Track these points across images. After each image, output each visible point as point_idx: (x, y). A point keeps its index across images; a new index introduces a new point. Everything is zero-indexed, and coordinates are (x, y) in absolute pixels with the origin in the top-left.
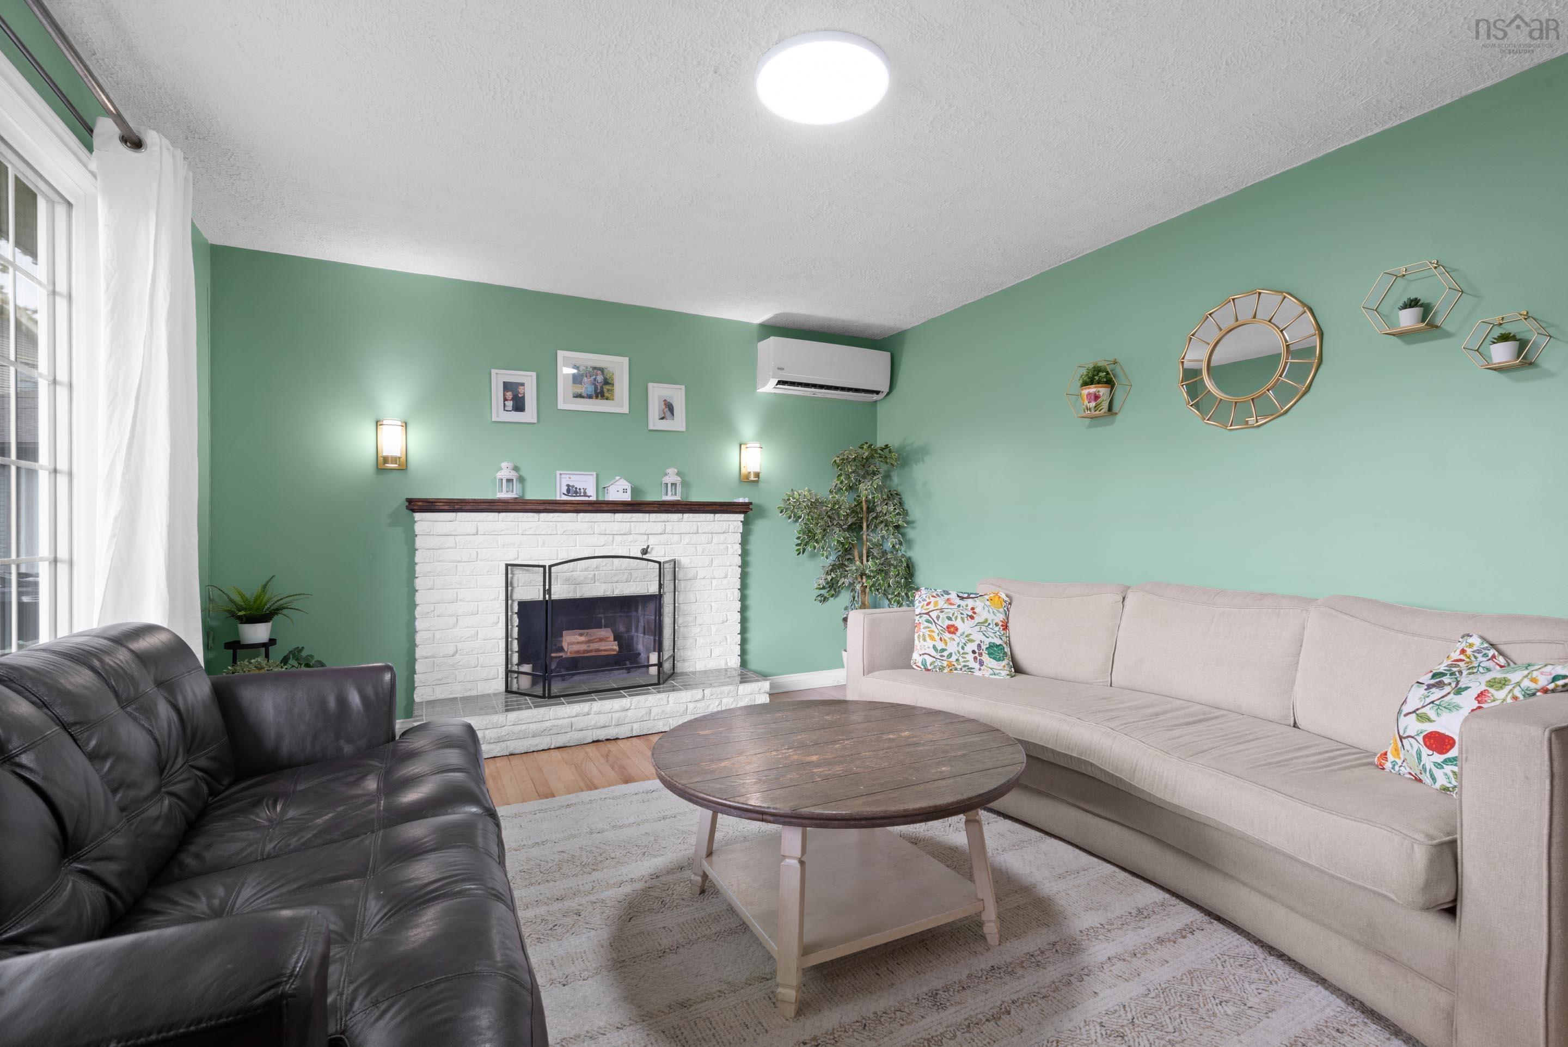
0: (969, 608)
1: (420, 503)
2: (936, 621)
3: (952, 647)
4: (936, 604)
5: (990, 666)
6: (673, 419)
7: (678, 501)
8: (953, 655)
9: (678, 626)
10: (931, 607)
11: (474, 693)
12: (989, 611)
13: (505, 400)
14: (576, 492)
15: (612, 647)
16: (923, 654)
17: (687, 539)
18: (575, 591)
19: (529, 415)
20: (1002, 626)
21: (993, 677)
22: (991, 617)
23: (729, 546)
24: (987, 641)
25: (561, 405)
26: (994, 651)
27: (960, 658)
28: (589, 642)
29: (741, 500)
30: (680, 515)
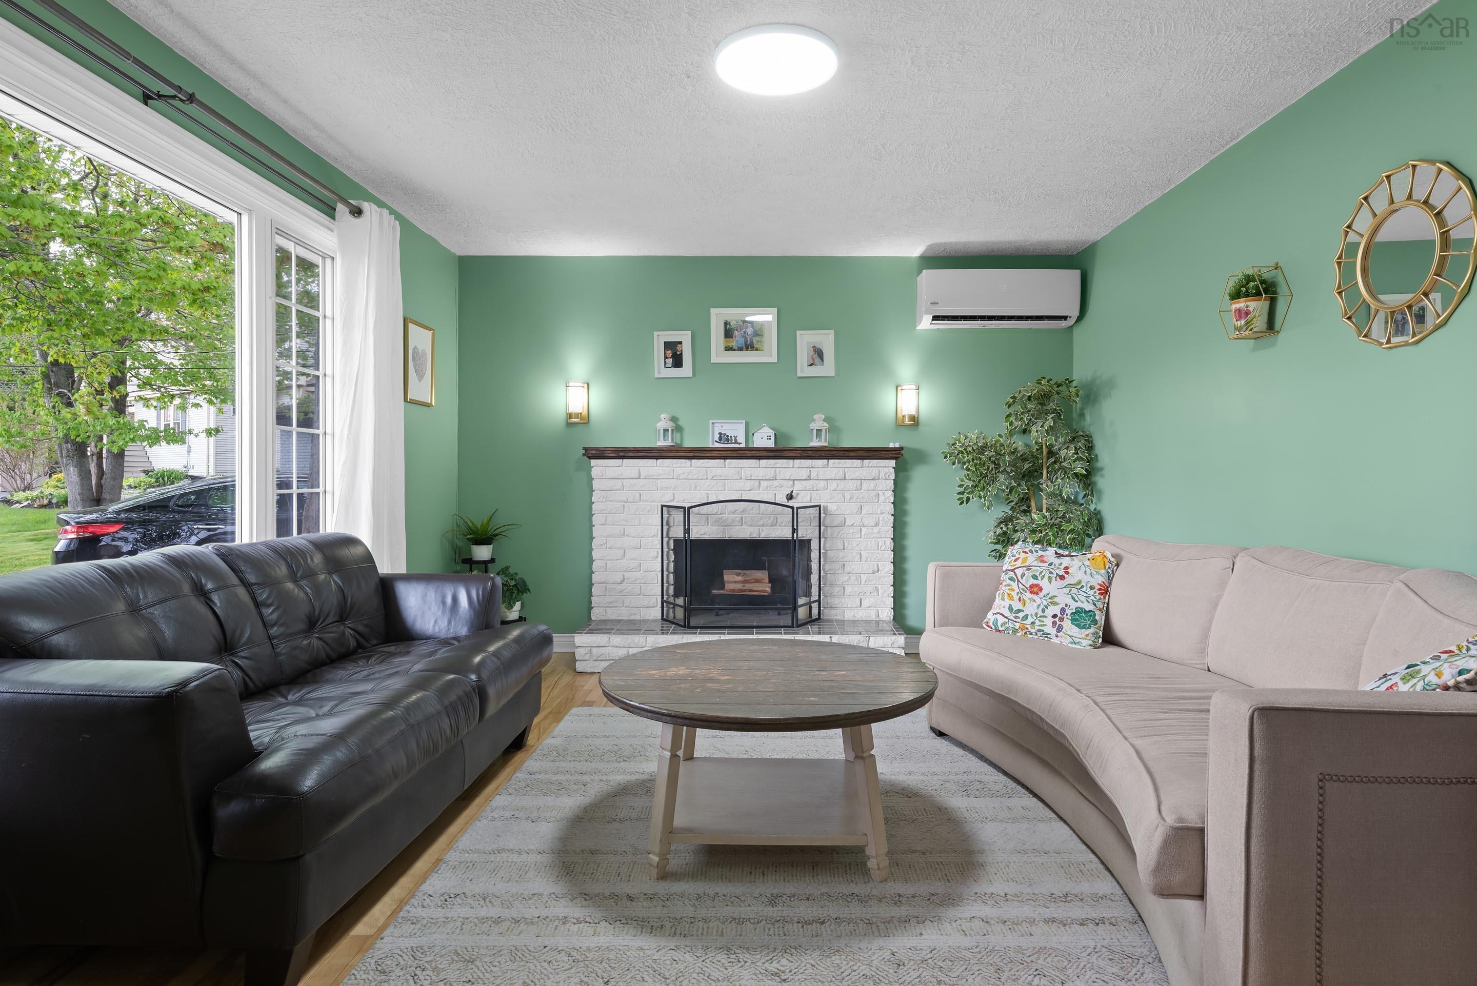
0: (1062, 567)
1: (594, 452)
2: (1020, 580)
3: (1031, 609)
4: (1025, 559)
5: (1069, 633)
6: (823, 365)
7: (826, 447)
8: (1029, 617)
9: (824, 572)
10: (1018, 564)
11: (638, 618)
12: (1085, 572)
13: (666, 358)
14: (728, 440)
15: (765, 588)
16: (997, 613)
17: (833, 485)
18: (724, 532)
19: (686, 370)
20: (1100, 589)
21: (1073, 646)
22: (1086, 579)
23: (881, 493)
24: (1074, 605)
25: (714, 359)
26: (1080, 617)
27: (1037, 621)
28: (745, 582)
29: (891, 445)
30: (825, 461)
